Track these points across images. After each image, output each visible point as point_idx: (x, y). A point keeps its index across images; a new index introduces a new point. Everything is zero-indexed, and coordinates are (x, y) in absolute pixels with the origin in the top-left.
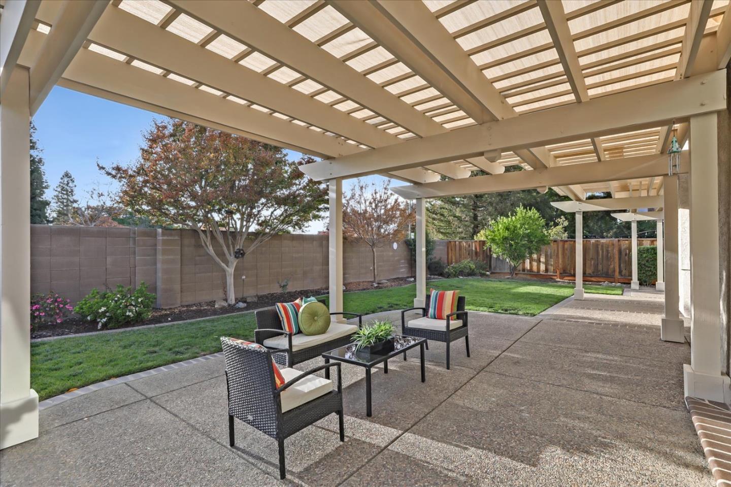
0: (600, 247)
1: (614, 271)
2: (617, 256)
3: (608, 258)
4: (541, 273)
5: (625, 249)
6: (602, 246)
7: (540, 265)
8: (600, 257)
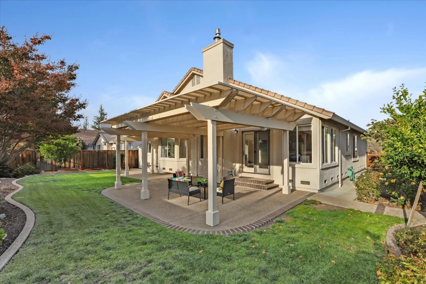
0: (100, 153)
1: (106, 164)
2: (106, 158)
3: (103, 159)
4: (71, 168)
5: (110, 154)
6: (101, 153)
7: (70, 164)
8: (100, 158)
